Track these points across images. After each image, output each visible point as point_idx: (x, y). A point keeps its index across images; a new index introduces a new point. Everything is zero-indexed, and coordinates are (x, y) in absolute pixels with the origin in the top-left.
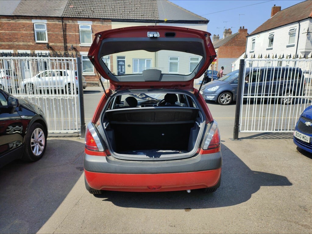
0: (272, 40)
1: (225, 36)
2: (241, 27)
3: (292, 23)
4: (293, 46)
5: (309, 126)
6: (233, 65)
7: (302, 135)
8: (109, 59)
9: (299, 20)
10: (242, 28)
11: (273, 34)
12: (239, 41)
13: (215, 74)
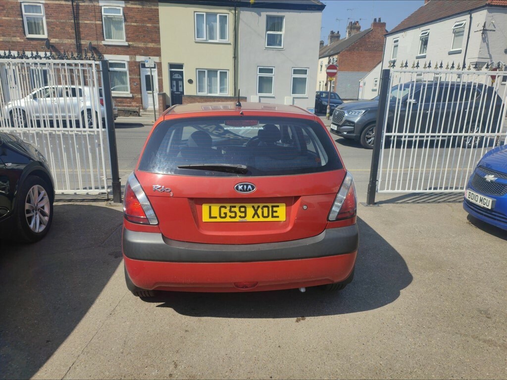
0: (425, 42)
1: (349, 33)
2: (375, 20)
3: (459, 14)
4: (459, 52)
5: (492, 181)
6: (361, 84)
7: (480, 196)
8: (155, 68)
9: (470, 9)
10: (377, 21)
11: (428, 31)
12: (372, 42)
13: (333, 97)
